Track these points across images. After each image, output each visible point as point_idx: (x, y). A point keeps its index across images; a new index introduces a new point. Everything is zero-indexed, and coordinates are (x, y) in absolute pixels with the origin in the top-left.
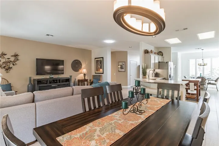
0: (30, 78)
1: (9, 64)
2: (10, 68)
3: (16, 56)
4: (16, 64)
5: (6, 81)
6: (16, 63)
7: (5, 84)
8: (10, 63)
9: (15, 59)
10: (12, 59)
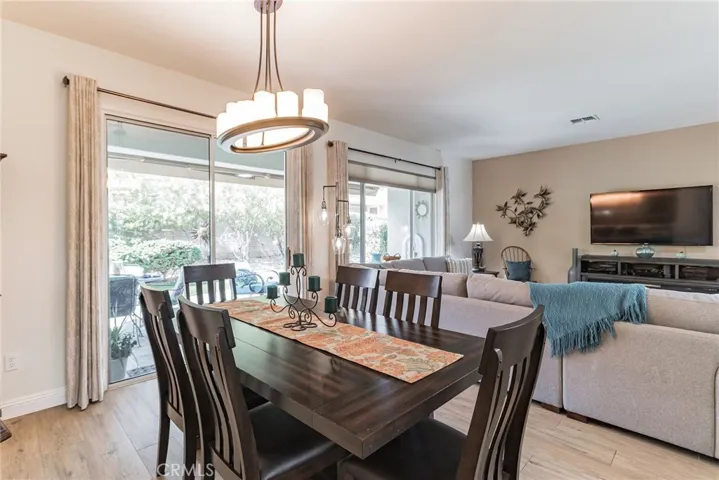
0: (575, 251)
1: (530, 215)
2: (533, 225)
3: (544, 194)
4: (544, 215)
5: (525, 255)
6: (546, 211)
7: (516, 261)
8: (532, 212)
9: (543, 202)
10: (537, 203)
